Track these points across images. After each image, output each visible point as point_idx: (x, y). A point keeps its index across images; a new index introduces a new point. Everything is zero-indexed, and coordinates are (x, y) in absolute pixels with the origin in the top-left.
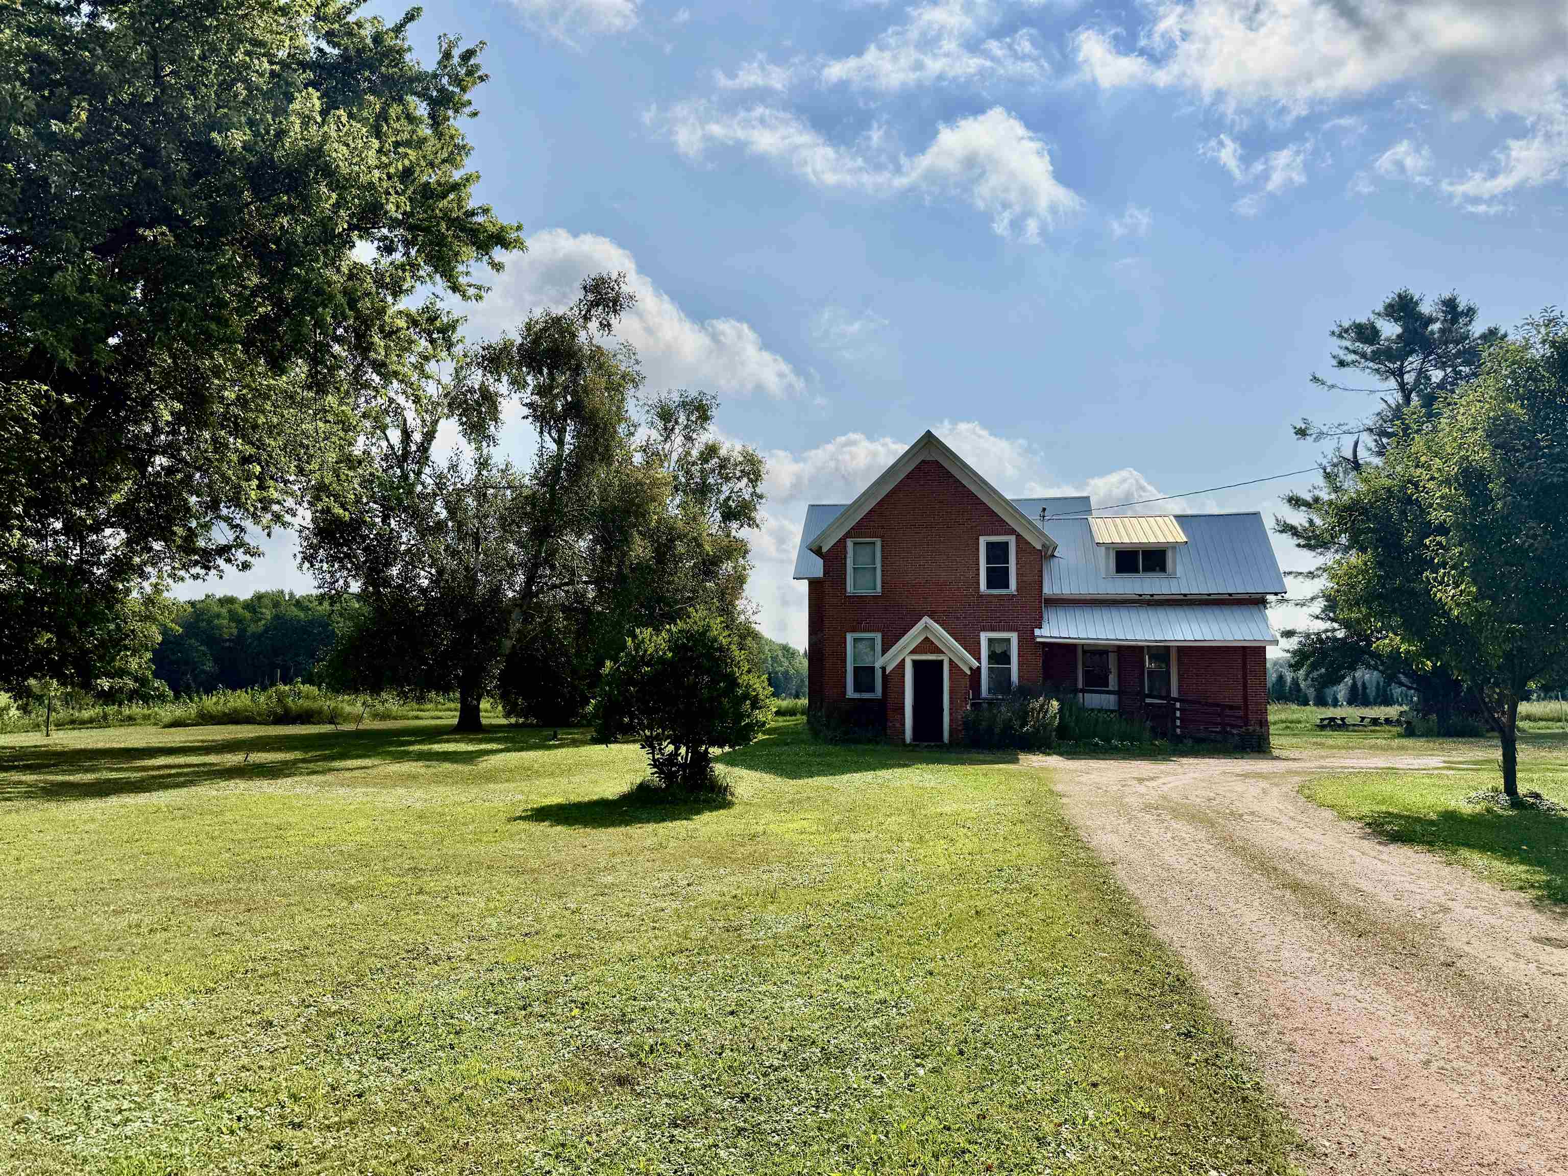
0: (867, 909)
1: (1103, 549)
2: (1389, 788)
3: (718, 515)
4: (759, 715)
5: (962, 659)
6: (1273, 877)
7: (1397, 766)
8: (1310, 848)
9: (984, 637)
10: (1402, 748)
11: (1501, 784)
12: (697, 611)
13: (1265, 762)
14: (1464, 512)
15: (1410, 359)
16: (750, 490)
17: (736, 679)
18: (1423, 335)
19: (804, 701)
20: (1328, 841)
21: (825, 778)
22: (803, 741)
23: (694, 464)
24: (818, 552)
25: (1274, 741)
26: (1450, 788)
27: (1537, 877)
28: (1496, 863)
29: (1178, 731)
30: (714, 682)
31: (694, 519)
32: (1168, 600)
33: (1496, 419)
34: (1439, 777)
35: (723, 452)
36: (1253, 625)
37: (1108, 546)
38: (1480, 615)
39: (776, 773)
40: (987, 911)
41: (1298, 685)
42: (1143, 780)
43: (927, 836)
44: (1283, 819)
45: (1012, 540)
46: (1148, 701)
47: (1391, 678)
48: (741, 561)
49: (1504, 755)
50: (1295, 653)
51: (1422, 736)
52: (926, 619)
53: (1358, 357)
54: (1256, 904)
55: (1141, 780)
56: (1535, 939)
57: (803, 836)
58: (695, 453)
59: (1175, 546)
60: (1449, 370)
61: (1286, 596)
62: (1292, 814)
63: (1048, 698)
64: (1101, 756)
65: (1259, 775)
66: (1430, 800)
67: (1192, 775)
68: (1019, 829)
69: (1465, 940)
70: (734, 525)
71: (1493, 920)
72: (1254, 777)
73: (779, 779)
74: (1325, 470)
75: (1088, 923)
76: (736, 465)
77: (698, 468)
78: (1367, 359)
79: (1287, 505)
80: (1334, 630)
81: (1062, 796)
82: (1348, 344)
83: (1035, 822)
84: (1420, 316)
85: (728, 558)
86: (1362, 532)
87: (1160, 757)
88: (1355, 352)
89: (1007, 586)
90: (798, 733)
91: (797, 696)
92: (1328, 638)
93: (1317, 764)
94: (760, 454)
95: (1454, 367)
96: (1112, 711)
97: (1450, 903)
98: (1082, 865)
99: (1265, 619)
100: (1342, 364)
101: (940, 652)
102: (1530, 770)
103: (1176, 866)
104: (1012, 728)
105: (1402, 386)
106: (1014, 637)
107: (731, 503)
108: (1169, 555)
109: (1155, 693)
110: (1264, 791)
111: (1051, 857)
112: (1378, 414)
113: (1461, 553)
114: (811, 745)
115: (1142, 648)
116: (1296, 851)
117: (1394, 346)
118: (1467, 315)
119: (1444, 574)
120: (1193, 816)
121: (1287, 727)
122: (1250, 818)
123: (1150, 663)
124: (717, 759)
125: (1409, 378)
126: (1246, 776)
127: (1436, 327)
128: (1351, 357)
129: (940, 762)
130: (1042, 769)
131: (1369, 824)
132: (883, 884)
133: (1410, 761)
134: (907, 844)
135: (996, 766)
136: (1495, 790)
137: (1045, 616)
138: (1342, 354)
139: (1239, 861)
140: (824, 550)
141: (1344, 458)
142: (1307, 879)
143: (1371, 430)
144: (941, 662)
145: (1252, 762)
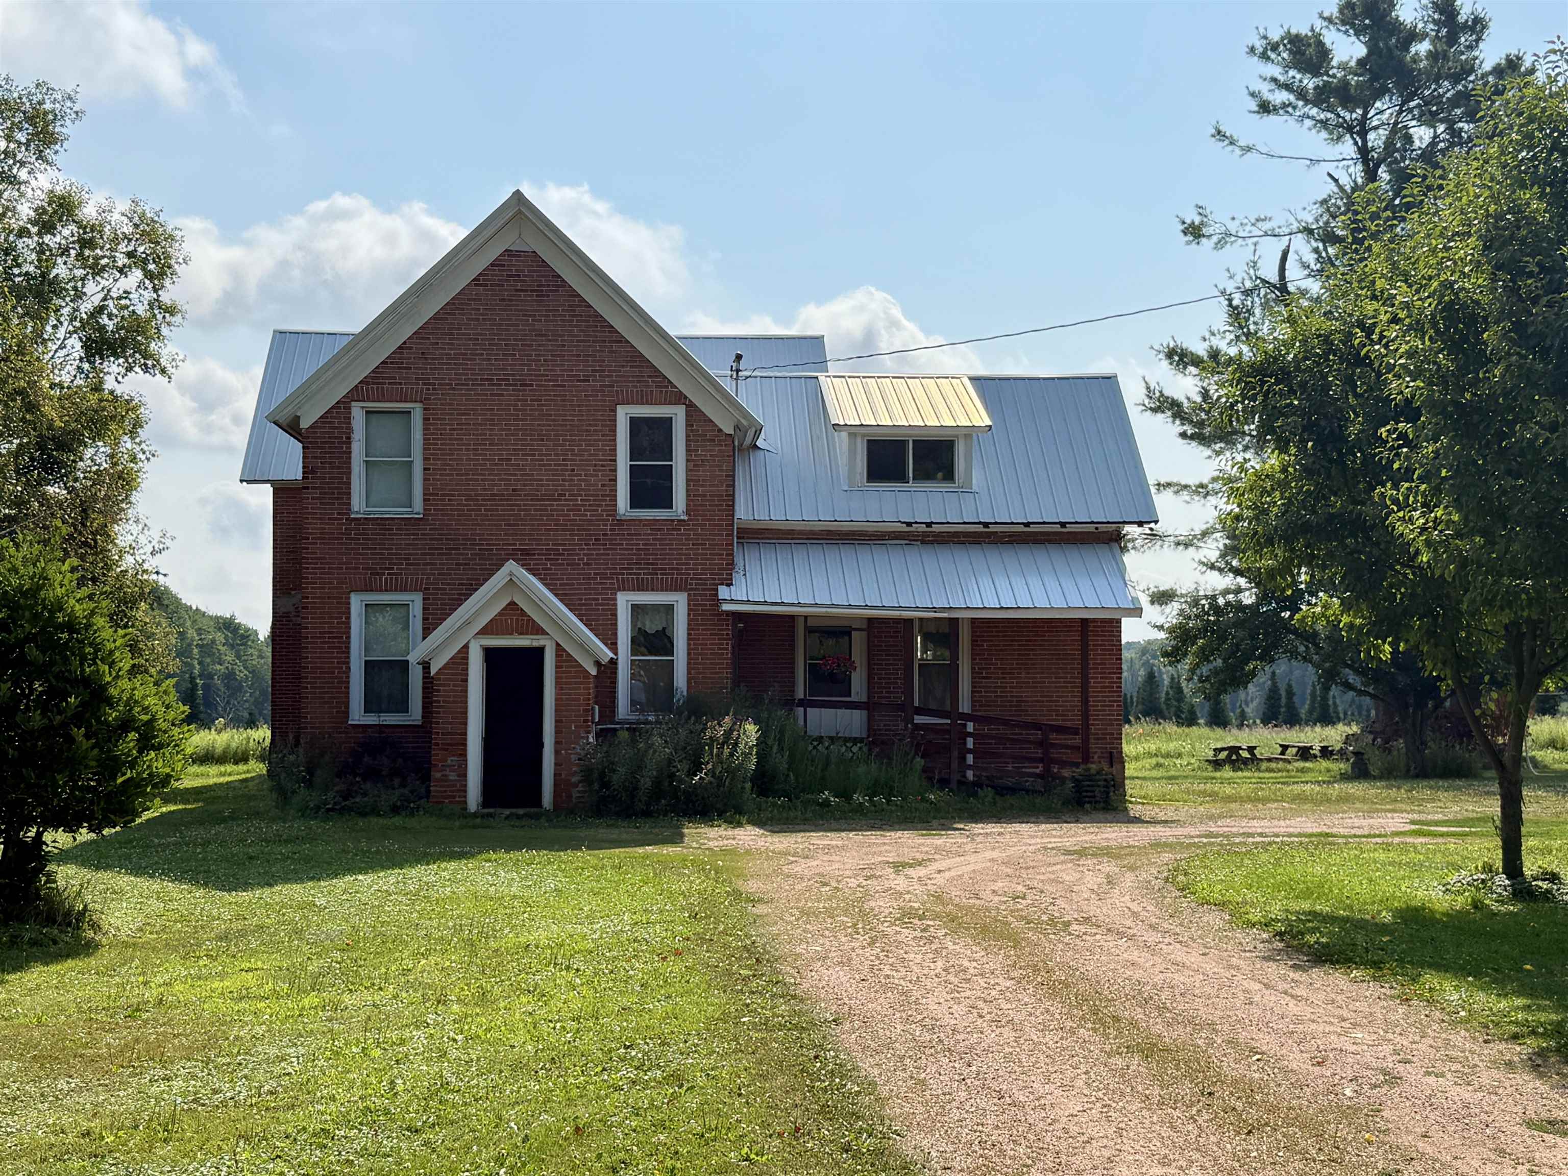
0: (363, 1139)
1: (844, 435)
2: (1319, 870)
3: (75, 345)
4: (156, 763)
5: (582, 646)
6: (1113, 1032)
7: (1334, 830)
8: (1178, 978)
9: (624, 601)
10: (1344, 799)
11: (1497, 859)
12: (17, 546)
13: (1116, 827)
14: (1444, 381)
15: (1378, 104)
16: (149, 295)
17: (104, 688)
18: (1401, 62)
19: (263, 734)
20: (1210, 967)
21: (297, 887)
22: (257, 814)
23: (23, 233)
24: (292, 428)
25: (1131, 789)
26: (1416, 868)
27: (1543, 1017)
28: (1481, 996)
29: (970, 774)
30: (56, 694)
31: (21, 351)
32: (956, 534)
33: (1499, 217)
34: (1404, 848)
35: (89, 212)
36: (1100, 582)
37: (854, 431)
38: (1464, 563)
39: (194, 880)
40: (597, 1125)
41: (1179, 690)
42: (904, 865)
43: (497, 990)
44: (1137, 929)
45: (678, 414)
46: (919, 719)
47: (1329, 677)
48: (127, 444)
49: (1503, 807)
50: (1171, 630)
51: (1380, 778)
52: (511, 566)
53: (1292, 98)
54: (1080, 1083)
55: (899, 867)
56: (1530, 1124)
57: (243, 1005)
58: (25, 211)
59: (970, 432)
60: (1441, 128)
61: (1159, 528)
62: (1154, 920)
63: (739, 719)
64: (834, 824)
65: (1106, 852)
66: (1386, 889)
67: (989, 854)
68: (674, 967)
69: (1420, 1130)
70: (113, 367)
71: (1467, 1094)
72: (1094, 855)
73: (199, 893)
74: (1230, 301)
75: (780, 1135)
76: (115, 240)
77: (32, 242)
78: (1307, 102)
79: (1165, 363)
80: (1239, 590)
81: (754, 902)
82: (1275, 71)
83: (703, 952)
84: (1397, 26)
85: (98, 435)
86: (1281, 413)
87: (935, 823)
88: (1287, 87)
89: (668, 504)
90: (250, 798)
91: (251, 723)
92: (1228, 604)
93: (1203, 828)
94: (171, 222)
95: (1451, 124)
96: (855, 741)
97: (1400, 1067)
98: (781, 1027)
99: (1121, 571)
100: (1265, 108)
101: (540, 631)
102: (1548, 834)
103: (947, 1020)
104: (672, 776)
105: (1364, 152)
106: (680, 601)
107: (104, 320)
108: (960, 450)
109: (933, 706)
110: (1110, 881)
111: (725, 1017)
112: (1324, 202)
113: (1436, 452)
114: (273, 820)
115: (909, 622)
116: (1155, 986)
117: (1353, 80)
118: (1472, 29)
119: (1409, 489)
120: (985, 929)
121: (1159, 765)
122: (1082, 928)
123: (924, 651)
124: (65, 857)
125: (1376, 139)
126: (1082, 853)
127: (1423, 48)
128: (1282, 96)
129: (530, 845)
130: (725, 852)
131: (1281, 934)
132: (400, 1087)
133: (1357, 822)
134: (455, 1008)
135: (640, 850)
136: (1488, 868)
137: (739, 560)
138: (1265, 89)
139: (1056, 1008)
140: (305, 424)
141: (1264, 281)
142: (1170, 1036)
143: (1308, 231)
144: (540, 651)
145: (1092, 828)
